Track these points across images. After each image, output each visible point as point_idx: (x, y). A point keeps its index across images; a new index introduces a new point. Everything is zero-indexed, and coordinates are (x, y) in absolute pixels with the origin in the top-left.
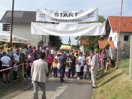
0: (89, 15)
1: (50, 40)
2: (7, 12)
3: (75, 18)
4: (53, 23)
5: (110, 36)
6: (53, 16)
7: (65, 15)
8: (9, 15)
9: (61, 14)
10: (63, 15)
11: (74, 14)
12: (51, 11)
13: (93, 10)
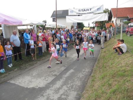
0: (98, 9)
2: (54, 11)
3: (90, 11)
4: (79, 15)
5: (112, 20)
6: (78, 11)
7: (85, 10)
8: (55, 13)
9: (82, 10)
10: (83, 10)
11: (90, 10)
12: (76, 9)
13: (100, 6)
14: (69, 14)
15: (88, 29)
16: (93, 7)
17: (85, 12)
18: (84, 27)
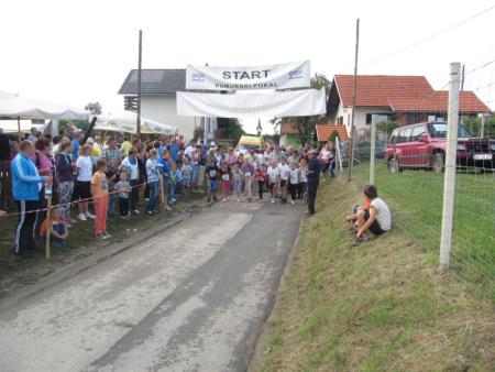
0: (292, 74)
1: (219, 126)
2: (132, 72)
3: (263, 80)
4: (223, 92)
5: (339, 115)
6: (219, 77)
7: (245, 75)
8: (135, 78)
9: (236, 73)
10: (239, 75)
11: (262, 74)
12: (215, 69)
13: (300, 64)
14: (189, 84)
15: (257, 141)
16: (276, 67)
17: (245, 81)
18: (243, 133)
